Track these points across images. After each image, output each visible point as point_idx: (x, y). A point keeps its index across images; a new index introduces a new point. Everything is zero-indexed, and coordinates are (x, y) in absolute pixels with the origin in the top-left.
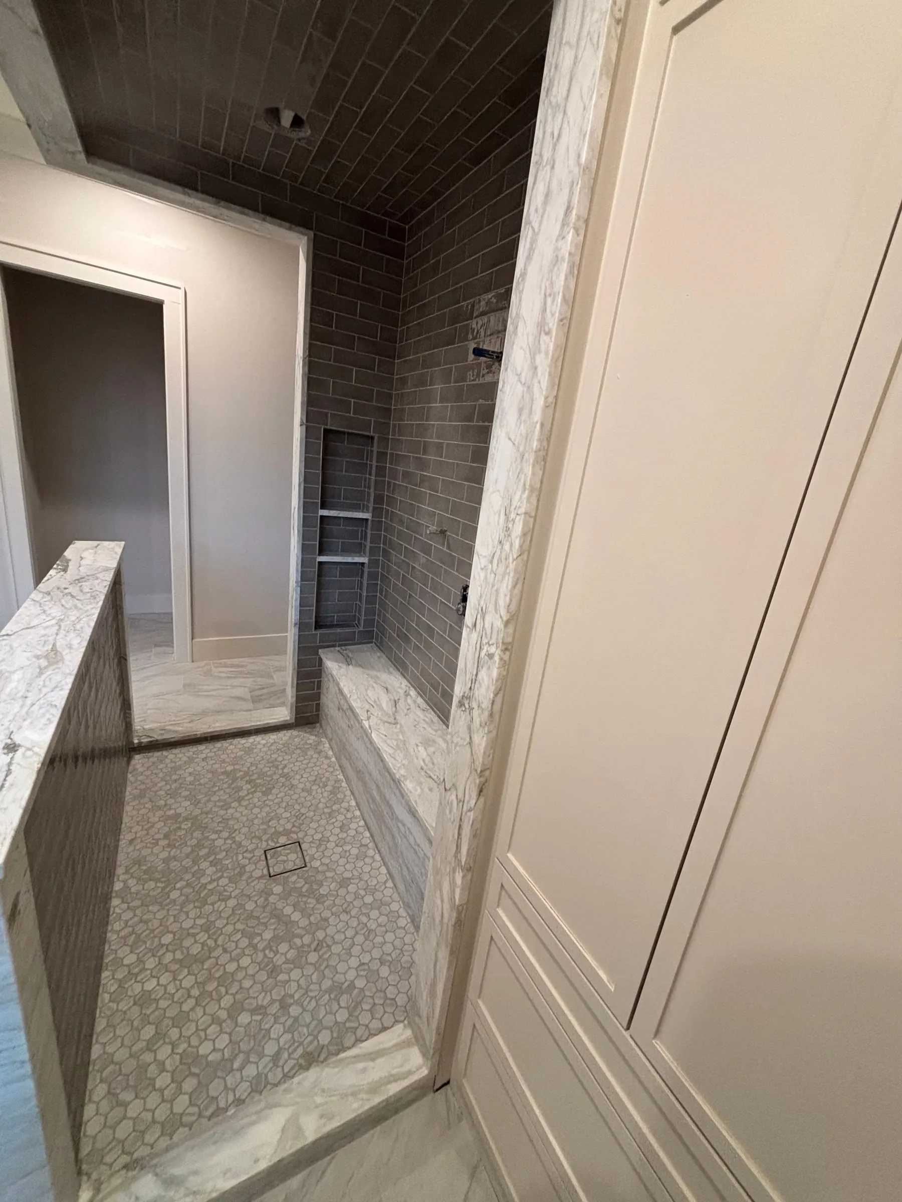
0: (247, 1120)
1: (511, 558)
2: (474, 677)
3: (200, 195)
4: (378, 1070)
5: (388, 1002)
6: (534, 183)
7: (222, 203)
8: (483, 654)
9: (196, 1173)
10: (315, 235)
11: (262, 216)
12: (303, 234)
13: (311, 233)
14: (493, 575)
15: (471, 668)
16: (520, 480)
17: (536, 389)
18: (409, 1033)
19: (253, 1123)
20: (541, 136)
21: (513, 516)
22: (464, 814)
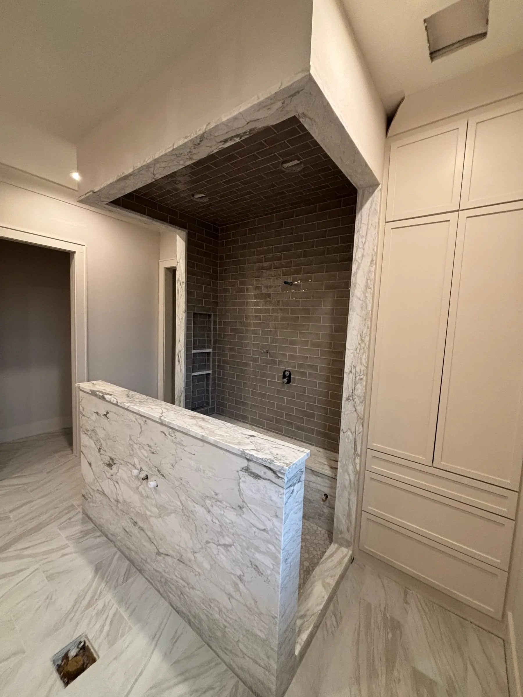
0: (309, 591)
1: (366, 348)
2: (354, 388)
3: (147, 217)
4: (336, 558)
5: (317, 545)
6: (357, 251)
7: (155, 219)
8: (357, 380)
9: (308, 610)
10: (188, 231)
11: (169, 224)
12: (184, 231)
13: (187, 231)
14: (358, 355)
15: (352, 386)
16: (365, 326)
17: (368, 302)
18: (336, 545)
19: (312, 590)
20: (357, 241)
21: (364, 336)
22: (356, 436)
